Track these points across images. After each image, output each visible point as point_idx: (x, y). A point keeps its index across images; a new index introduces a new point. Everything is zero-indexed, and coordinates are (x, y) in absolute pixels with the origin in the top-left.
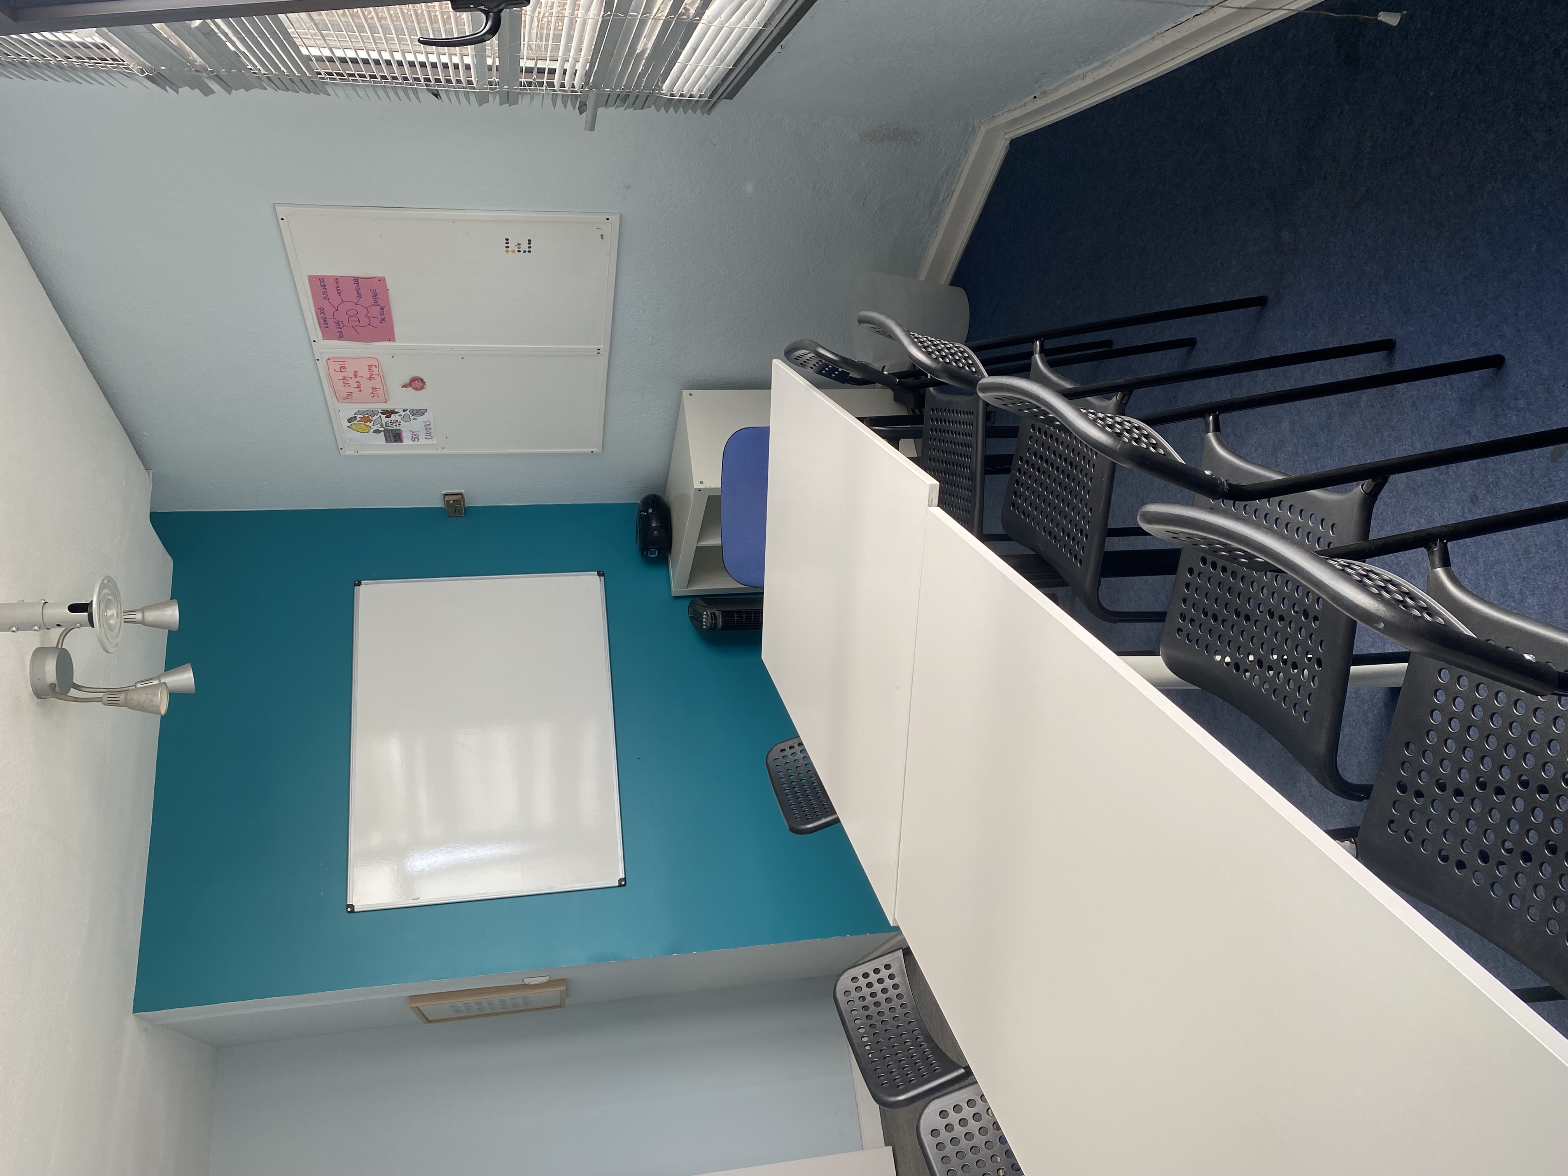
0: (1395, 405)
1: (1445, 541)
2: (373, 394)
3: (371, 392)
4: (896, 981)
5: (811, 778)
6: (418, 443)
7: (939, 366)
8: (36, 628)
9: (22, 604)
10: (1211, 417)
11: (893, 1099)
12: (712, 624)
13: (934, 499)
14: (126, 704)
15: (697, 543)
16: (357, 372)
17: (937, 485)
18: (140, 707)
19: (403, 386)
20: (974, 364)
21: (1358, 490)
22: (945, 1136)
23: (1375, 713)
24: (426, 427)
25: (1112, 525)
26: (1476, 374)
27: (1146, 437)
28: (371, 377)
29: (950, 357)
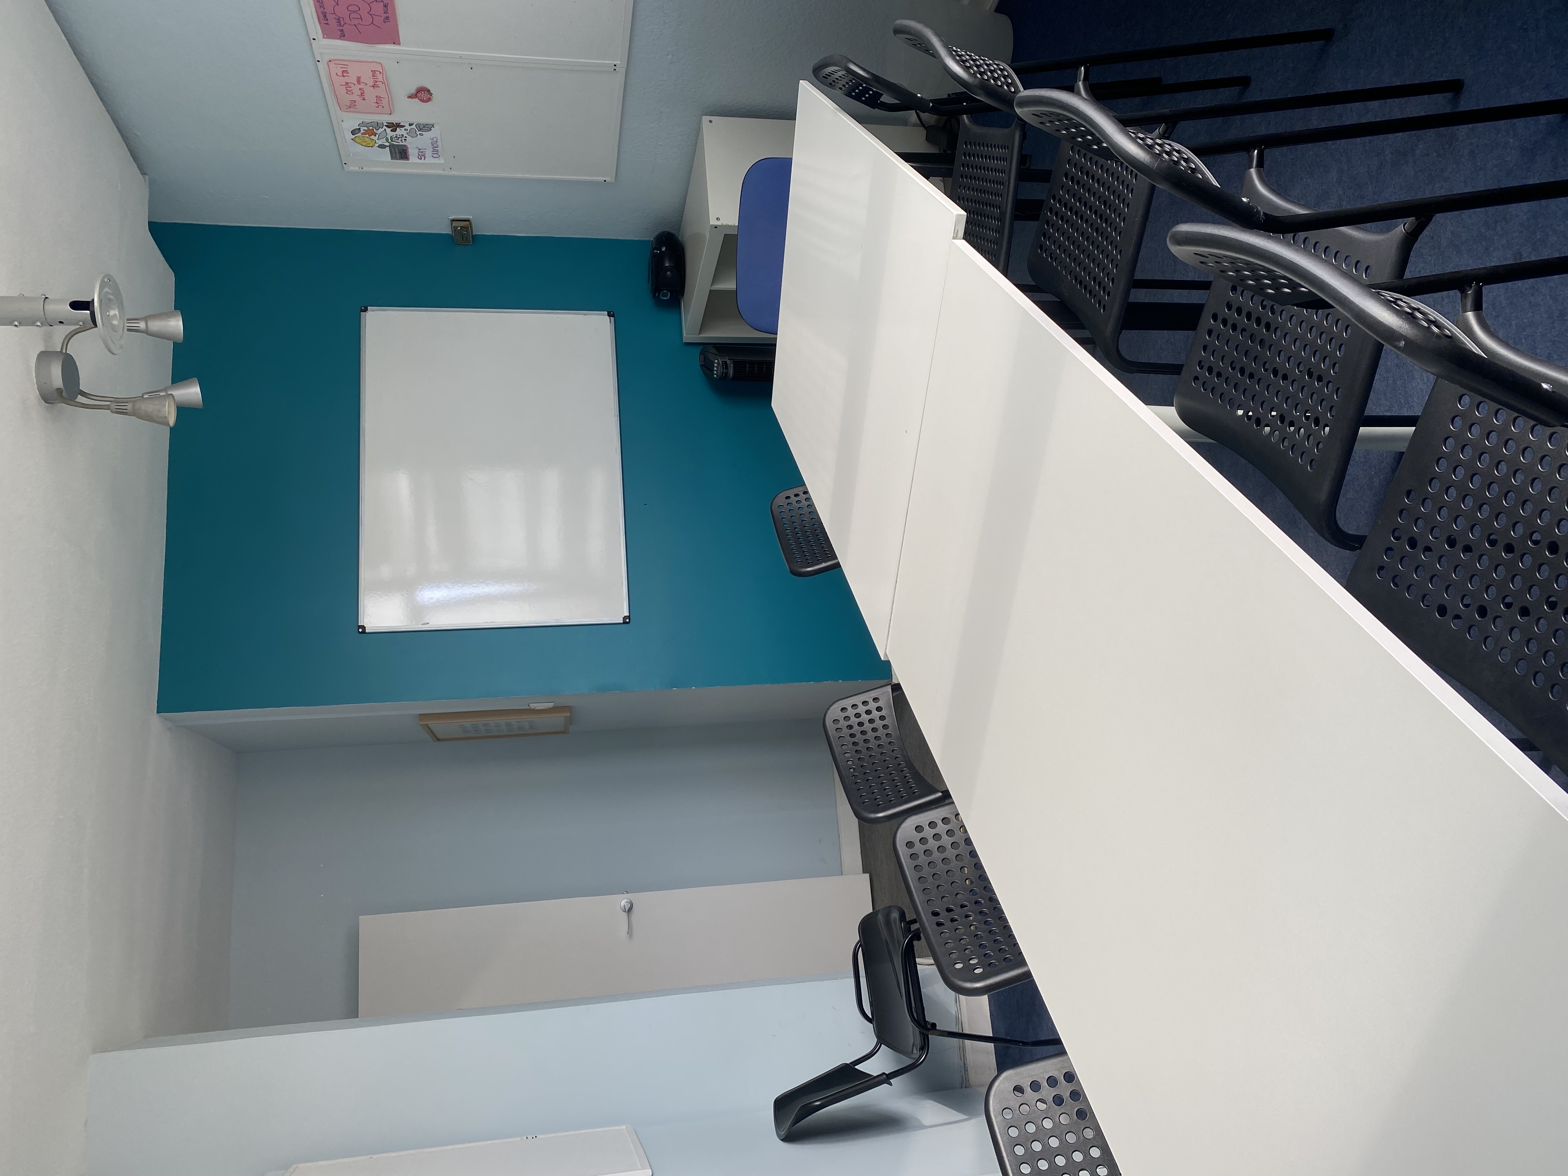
0: (1452, 154)
1: (1481, 284)
2: (378, 103)
3: (375, 101)
4: (883, 713)
5: (814, 525)
6: (425, 161)
7: (976, 82)
8: (39, 324)
9: (22, 297)
10: (1256, 151)
11: (873, 816)
12: (723, 373)
13: (959, 231)
14: (135, 414)
15: (711, 286)
16: (360, 78)
17: (964, 215)
18: (148, 418)
19: (409, 97)
20: (1013, 84)
21: (1400, 228)
22: (919, 848)
23: (1381, 477)
24: (432, 145)
25: (1138, 276)
26: (1543, 119)
27: (1186, 160)
28: (375, 84)
29: (989, 74)
